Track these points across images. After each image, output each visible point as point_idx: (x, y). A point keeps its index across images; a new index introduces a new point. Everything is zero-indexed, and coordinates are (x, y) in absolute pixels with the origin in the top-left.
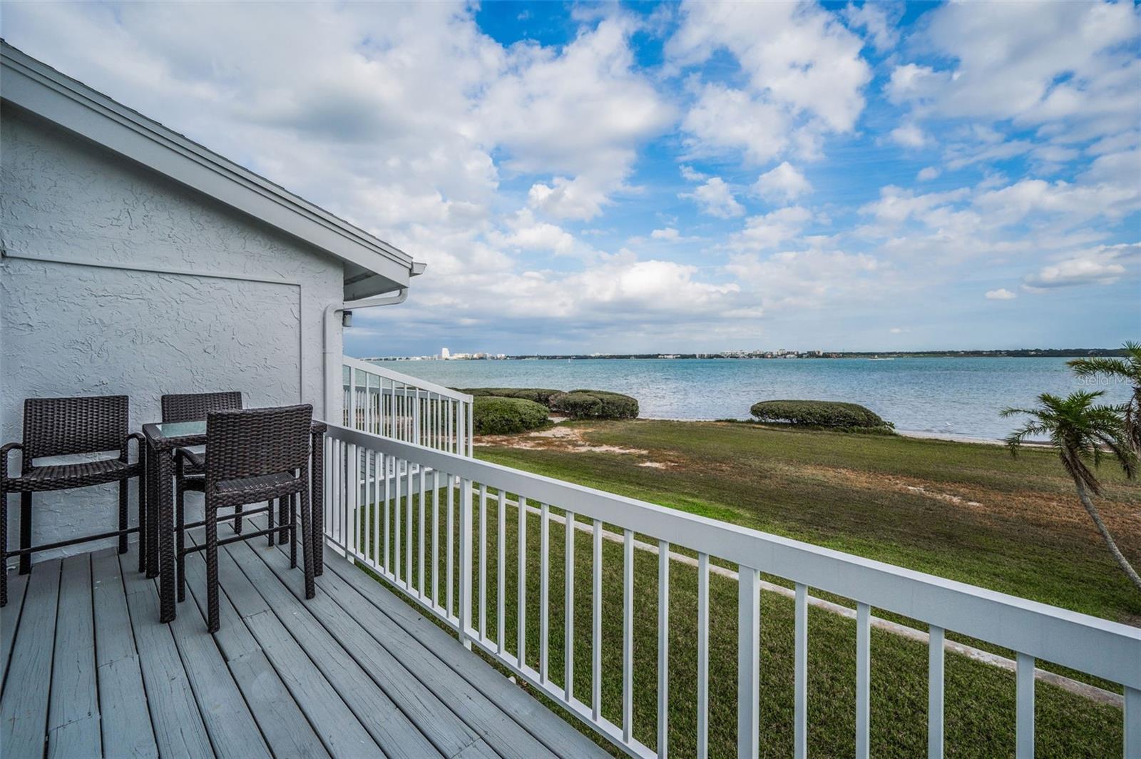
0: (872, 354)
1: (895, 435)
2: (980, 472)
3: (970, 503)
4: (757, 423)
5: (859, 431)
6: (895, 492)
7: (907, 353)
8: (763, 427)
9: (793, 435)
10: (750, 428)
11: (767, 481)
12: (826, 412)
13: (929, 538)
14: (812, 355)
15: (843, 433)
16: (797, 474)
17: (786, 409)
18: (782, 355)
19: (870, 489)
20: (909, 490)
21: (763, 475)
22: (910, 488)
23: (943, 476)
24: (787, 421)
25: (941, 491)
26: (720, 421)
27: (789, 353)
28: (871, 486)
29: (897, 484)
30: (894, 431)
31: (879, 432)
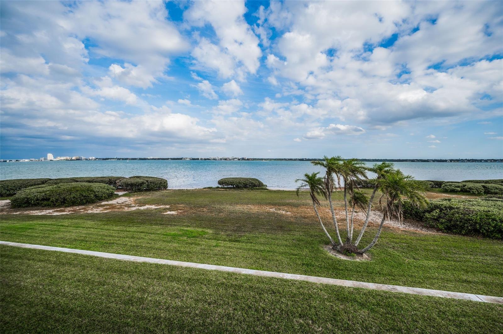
0: (262, 159)
1: (267, 189)
2: (291, 201)
3: (288, 213)
4: (220, 188)
5: (256, 189)
6: (266, 212)
7: (272, 159)
8: (222, 189)
9: (233, 192)
10: (217, 190)
11: (221, 214)
12: (245, 182)
13: (275, 229)
14: (243, 159)
15: (251, 190)
16: (233, 209)
17: (231, 181)
18: (233, 159)
19: (258, 212)
20: (270, 211)
21: (220, 211)
22: (271, 210)
23: (280, 204)
24: (232, 186)
25: (280, 209)
26: (205, 188)
27: (235, 158)
28: (259, 211)
29: (267, 209)
30: (267, 188)
31: (262, 189)
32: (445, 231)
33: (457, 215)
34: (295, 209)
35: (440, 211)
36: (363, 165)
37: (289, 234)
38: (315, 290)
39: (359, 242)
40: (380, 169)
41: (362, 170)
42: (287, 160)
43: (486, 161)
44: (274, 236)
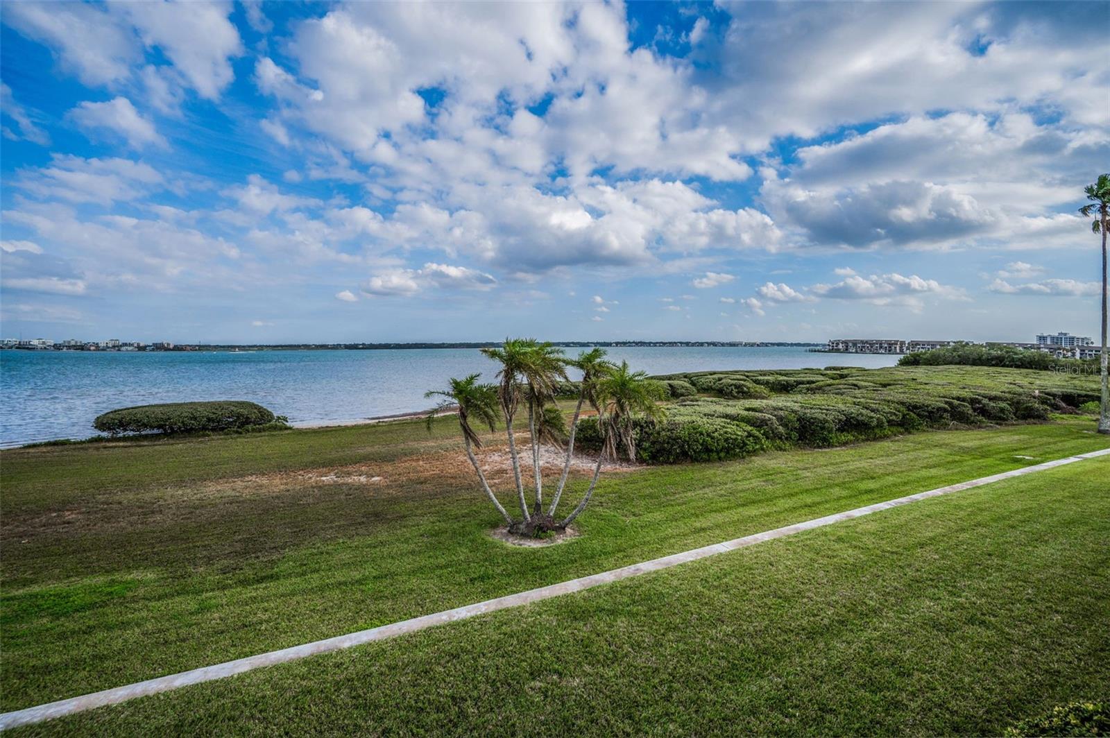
0: (233, 347)
1: (290, 428)
2: (369, 449)
3: (374, 479)
4: (108, 440)
5: (253, 430)
6: (313, 487)
7: (267, 346)
9: (171, 448)
10: (97, 449)
12: (214, 413)
13: (363, 523)
14: (159, 347)
15: (236, 435)
16: (197, 496)
17: (160, 416)
18: (114, 347)
19: (288, 491)
22: (323, 479)
23: (345, 460)
24: (161, 431)
25: (349, 474)
27: (125, 345)
28: (289, 487)
29: (311, 478)
30: (288, 424)
31: (275, 428)
32: (650, 462)
33: (663, 433)
34: (388, 468)
35: (641, 430)
36: (561, 356)
37: (404, 527)
38: (530, 619)
39: (555, 505)
40: (589, 359)
41: (561, 364)
42: (313, 349)
43: (655, 344)
44: (369, 540)
